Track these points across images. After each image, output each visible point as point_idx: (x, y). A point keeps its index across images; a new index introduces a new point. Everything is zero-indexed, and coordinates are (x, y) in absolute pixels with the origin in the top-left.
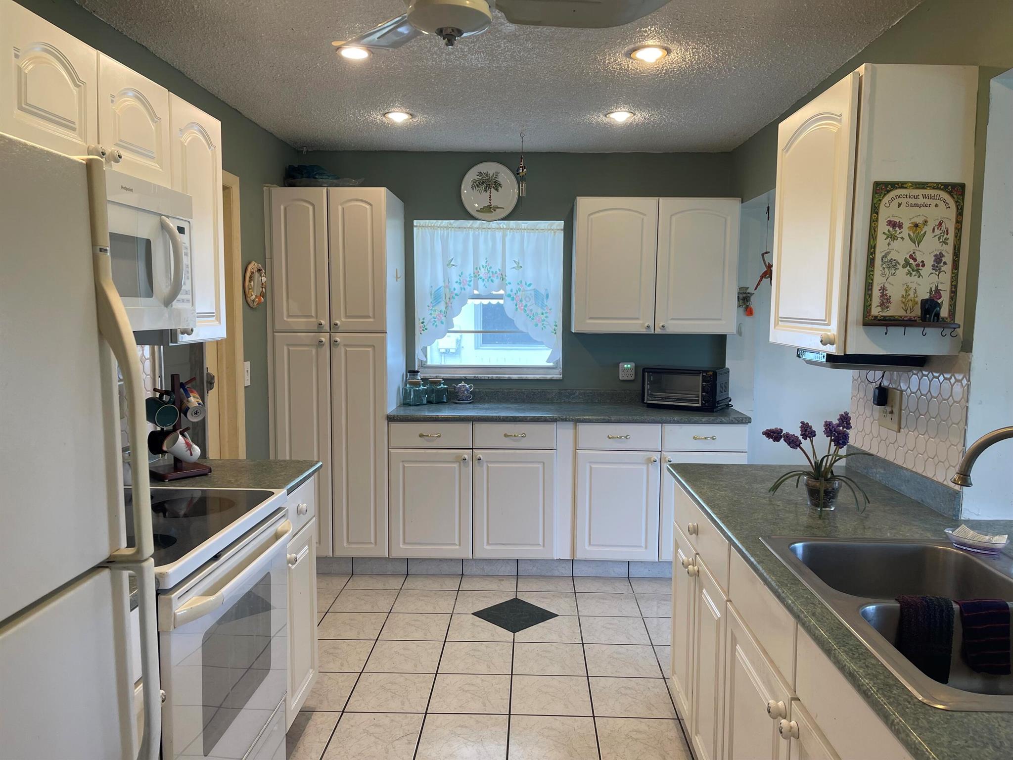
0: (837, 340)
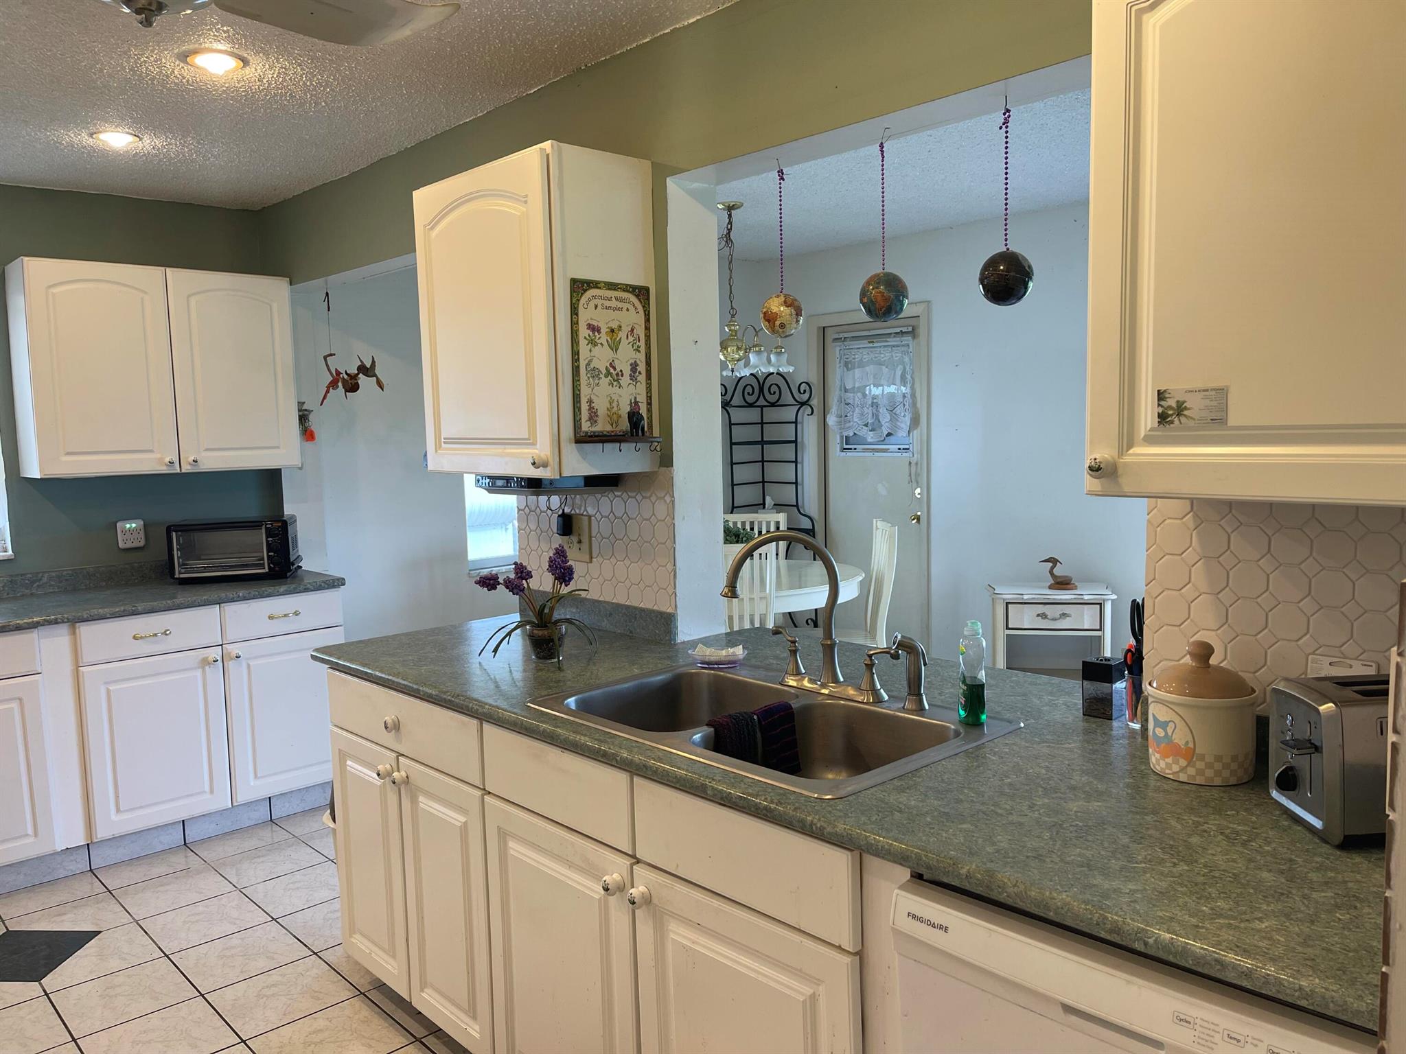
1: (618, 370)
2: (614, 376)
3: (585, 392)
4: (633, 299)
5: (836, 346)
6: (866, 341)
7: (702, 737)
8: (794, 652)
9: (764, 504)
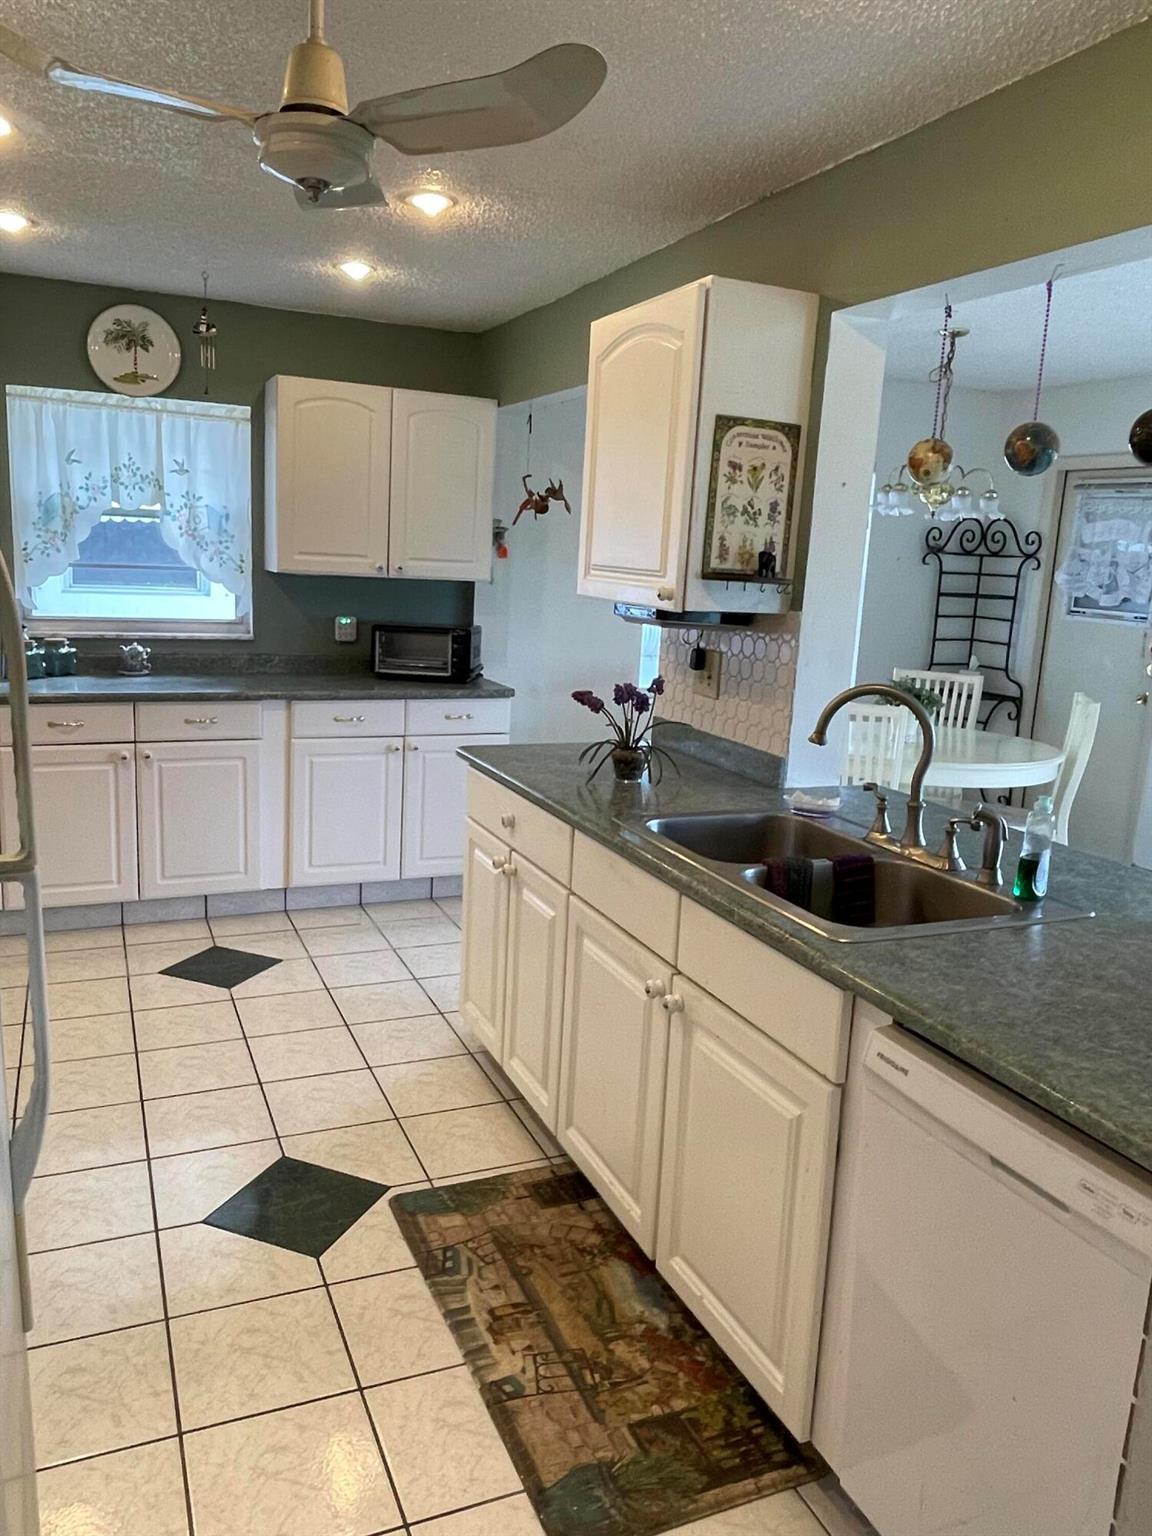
0: (675, 595)
1: (756, 509)
2: (751, 514)
3: (718, 528)
4: (781, 437)
5: (1077, 494)
6: (1112, 491)
7: (756, 873)
8: (882, 810)
9: (968, 664)
